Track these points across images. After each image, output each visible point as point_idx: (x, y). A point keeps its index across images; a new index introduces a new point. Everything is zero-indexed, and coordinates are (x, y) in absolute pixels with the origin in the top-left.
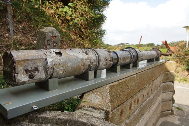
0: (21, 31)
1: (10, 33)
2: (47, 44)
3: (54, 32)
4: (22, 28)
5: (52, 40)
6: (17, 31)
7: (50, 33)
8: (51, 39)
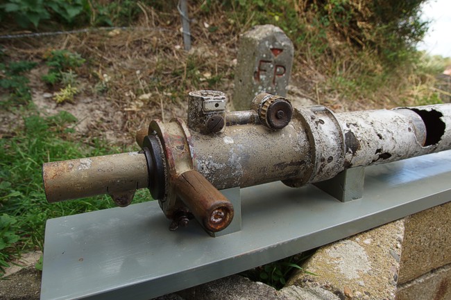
0: (207, 35)
1: (183, 43)
2: (260, 69)
3: (277, 38)
4: (209, 30)
5: (272, 59)
6: (198, 35)
7: (267, 43)
8: (270, 57)
